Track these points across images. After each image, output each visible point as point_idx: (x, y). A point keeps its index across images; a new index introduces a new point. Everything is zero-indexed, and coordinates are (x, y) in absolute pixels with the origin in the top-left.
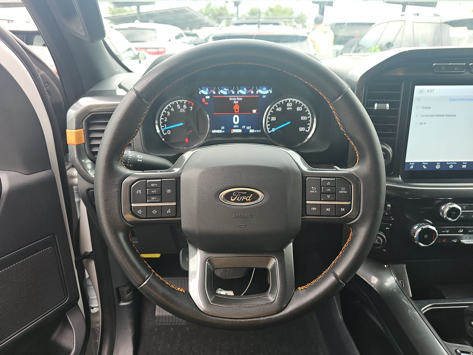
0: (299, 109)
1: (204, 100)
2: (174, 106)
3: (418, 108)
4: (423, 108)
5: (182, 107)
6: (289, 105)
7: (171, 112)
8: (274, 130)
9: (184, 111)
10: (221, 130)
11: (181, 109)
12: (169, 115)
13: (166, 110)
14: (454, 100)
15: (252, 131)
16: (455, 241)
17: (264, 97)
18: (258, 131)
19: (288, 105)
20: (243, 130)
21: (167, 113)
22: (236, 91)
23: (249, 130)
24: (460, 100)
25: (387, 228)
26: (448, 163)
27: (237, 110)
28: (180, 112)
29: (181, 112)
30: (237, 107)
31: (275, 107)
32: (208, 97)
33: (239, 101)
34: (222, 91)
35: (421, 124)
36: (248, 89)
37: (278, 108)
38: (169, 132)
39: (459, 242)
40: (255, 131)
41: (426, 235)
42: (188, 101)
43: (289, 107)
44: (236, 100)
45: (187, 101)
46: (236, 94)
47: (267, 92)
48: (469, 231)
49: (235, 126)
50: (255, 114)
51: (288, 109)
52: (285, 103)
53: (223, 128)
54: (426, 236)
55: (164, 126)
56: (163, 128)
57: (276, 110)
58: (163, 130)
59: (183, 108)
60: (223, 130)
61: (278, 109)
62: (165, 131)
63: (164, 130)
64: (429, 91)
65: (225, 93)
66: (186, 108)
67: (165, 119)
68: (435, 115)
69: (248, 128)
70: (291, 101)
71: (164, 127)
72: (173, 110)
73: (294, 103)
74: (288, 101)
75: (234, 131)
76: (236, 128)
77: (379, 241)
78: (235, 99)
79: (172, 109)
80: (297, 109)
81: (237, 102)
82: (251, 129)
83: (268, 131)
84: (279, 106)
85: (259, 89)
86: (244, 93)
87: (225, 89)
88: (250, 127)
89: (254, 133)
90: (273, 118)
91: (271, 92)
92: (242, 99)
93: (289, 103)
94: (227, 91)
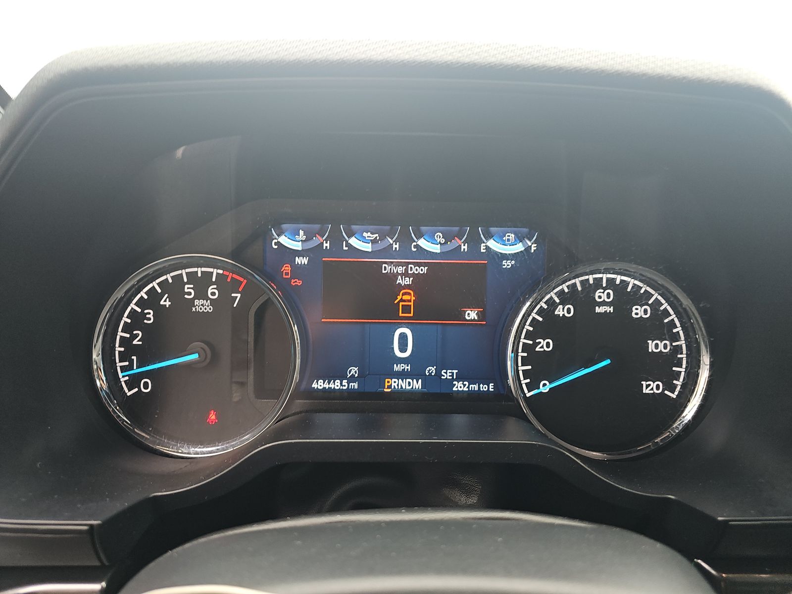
0: (638, 312)
1: (287, 268)
2: (174, 289)
5: (201, 294)
6: (604, 297)
7: (159, 311)
8: (545, 387)
9: (210, 309)
10: (345, 382)
11: (196, 302)
12: (151, 321)
13: (141, 303)
15: (460, 386)
17: (507, 264)
18: (484, 388)
19: (601, 295)
20: (426, 380)
21: (144, 316)
22: (405, 240)
23: (450, 383)
27: (406, 309)
28: (194, 309)
29: (197, 313)
30: (406, 297)
31: (551, 301)
32: (302, 261)
33: (416, 276)
34: (354, 241)
36: (448, 238)
37: (561, 307)
38: (146, 385)
40: (475, 387)
42: (227, 273)
43: (604, 303)
44: (406, 274)
45: (221, 272)
46: (405, 252)
47: (519, 248)
49: (397, 368)
50: (472, 324)
51: (598, 310)
52: (590, 289)
53: (354, 371)
55: (131, 361)
56: (123, 369)
57: (556, 313)
58: (123, 378)
59: (207, 298)
60: (352, 379)
61: (560, 311)
62: (133, 382)
63: (127, 378)
65: (368, 247)
66: (216, 297)
67: (135, 336)
69: (446, 374)
70: (611, 282)
71: (130, 367)
72: (168, 303)
73: (619, 289)
74: (598, 283)
75: (396, 384)
76: (402, 375)
78: (401, 269)
79: (165, 302)
80: (634, 311)
81: (408, 281)
82: (458, 380)
83: (526, 391)
84: (565, 298)
85: (489, 236)
86: (436, 249)
87: (365, 234)
88: (455, 371)
89: (470, 393)
90: (543, 343)
91: (533, 249)
92: (425, 269)
93: (603, 288)
94: (374, 242)
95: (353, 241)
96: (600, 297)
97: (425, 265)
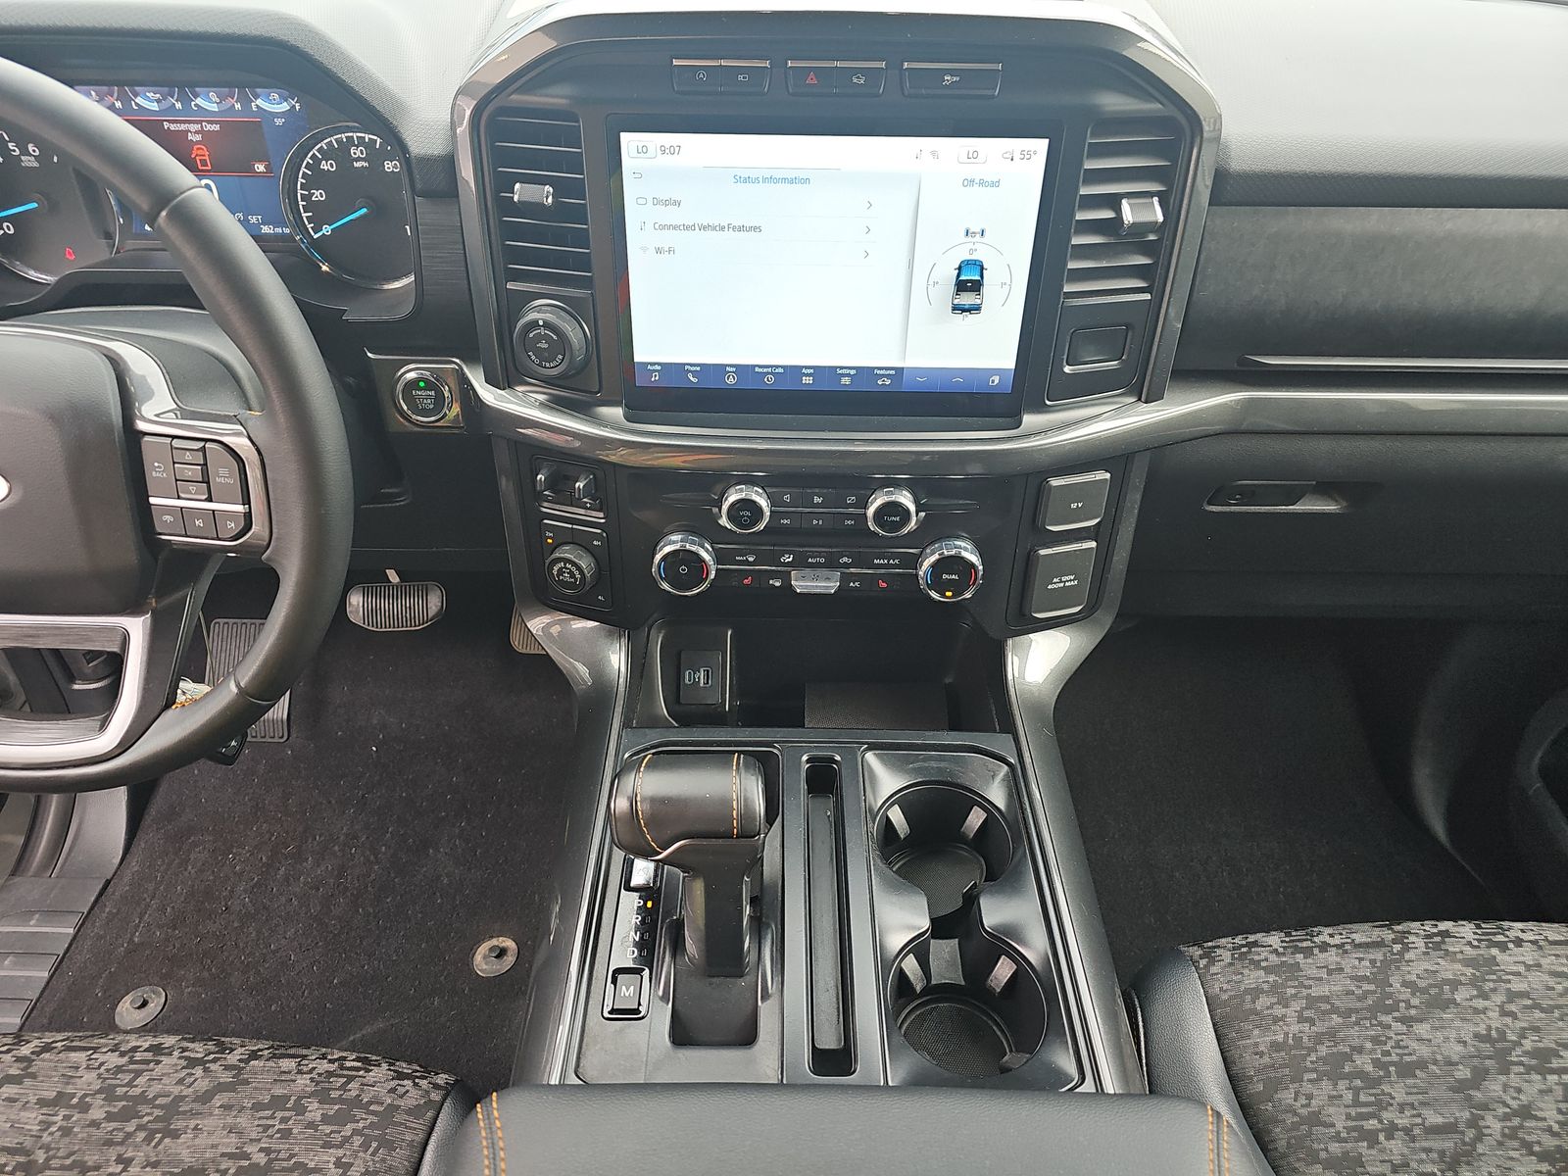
0: (391, 167)
3: (640, 201)
4: (657, 202)
5: (24, 151)
6: (358, 153)
8: (327, 230)
9: (36, 164)
11: (22, 158)
14: (747, 180)
15: (268, 230)
16: (778, 584)
17: (279, 122)
19: (355, 152)
22: (184, 99)
23: (259, 226)
24: (765, 180)
25: (595, 543)
26: (761, 370)
27: (204, 163)
28: (21, 165)
29: (27, 168)
30: (200, 152)
31: (314, 157)
34: (141, 101)
35: (659, 251)
36: (222, 99)
37: (324, 162)
38: (8, 228)
39: (788, 587)
40: (279, 230)
41: (683, 567)
43: (358, 159)
44: (194, 131)
46: (188, 110)
47: (285, 107)
48: (810, 560)
50: (262, 176)
51: (357, 165)
52: (345, 147)
54: (683, 569)
57: (321, 167)
59: (30, 155)
61: (324, 166)
64: (668, 151)
65: (155, 107)
66: (37, 154)
68: (696, 226)
69: (254, 220)
70: (361, 141)
73: (369, 147)
74: (350, 141)
77: (571, 573)
80: (387, 166)
81: (198, 137)
82: (264, 224)
83: (313, 234)
84: (326, 155)
85: (257, 97)
86: (214, 108)
87: (148, 94)
88: (260, 217)
89: (276, 235)
90: (317, 193)
91: (297, 108)
92: (217, 127)
93: (355, 146)
94: (158, 101)
95: (139, 100)
96: (355, 154)
97: (216, 122)
